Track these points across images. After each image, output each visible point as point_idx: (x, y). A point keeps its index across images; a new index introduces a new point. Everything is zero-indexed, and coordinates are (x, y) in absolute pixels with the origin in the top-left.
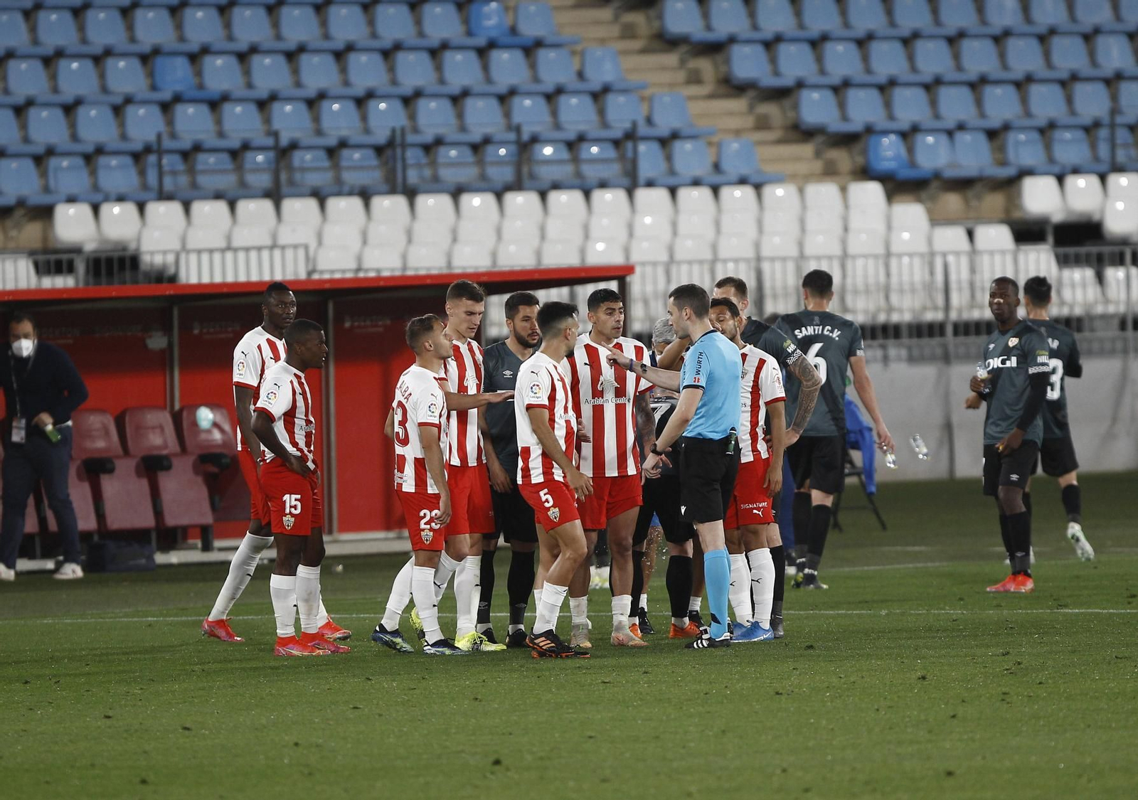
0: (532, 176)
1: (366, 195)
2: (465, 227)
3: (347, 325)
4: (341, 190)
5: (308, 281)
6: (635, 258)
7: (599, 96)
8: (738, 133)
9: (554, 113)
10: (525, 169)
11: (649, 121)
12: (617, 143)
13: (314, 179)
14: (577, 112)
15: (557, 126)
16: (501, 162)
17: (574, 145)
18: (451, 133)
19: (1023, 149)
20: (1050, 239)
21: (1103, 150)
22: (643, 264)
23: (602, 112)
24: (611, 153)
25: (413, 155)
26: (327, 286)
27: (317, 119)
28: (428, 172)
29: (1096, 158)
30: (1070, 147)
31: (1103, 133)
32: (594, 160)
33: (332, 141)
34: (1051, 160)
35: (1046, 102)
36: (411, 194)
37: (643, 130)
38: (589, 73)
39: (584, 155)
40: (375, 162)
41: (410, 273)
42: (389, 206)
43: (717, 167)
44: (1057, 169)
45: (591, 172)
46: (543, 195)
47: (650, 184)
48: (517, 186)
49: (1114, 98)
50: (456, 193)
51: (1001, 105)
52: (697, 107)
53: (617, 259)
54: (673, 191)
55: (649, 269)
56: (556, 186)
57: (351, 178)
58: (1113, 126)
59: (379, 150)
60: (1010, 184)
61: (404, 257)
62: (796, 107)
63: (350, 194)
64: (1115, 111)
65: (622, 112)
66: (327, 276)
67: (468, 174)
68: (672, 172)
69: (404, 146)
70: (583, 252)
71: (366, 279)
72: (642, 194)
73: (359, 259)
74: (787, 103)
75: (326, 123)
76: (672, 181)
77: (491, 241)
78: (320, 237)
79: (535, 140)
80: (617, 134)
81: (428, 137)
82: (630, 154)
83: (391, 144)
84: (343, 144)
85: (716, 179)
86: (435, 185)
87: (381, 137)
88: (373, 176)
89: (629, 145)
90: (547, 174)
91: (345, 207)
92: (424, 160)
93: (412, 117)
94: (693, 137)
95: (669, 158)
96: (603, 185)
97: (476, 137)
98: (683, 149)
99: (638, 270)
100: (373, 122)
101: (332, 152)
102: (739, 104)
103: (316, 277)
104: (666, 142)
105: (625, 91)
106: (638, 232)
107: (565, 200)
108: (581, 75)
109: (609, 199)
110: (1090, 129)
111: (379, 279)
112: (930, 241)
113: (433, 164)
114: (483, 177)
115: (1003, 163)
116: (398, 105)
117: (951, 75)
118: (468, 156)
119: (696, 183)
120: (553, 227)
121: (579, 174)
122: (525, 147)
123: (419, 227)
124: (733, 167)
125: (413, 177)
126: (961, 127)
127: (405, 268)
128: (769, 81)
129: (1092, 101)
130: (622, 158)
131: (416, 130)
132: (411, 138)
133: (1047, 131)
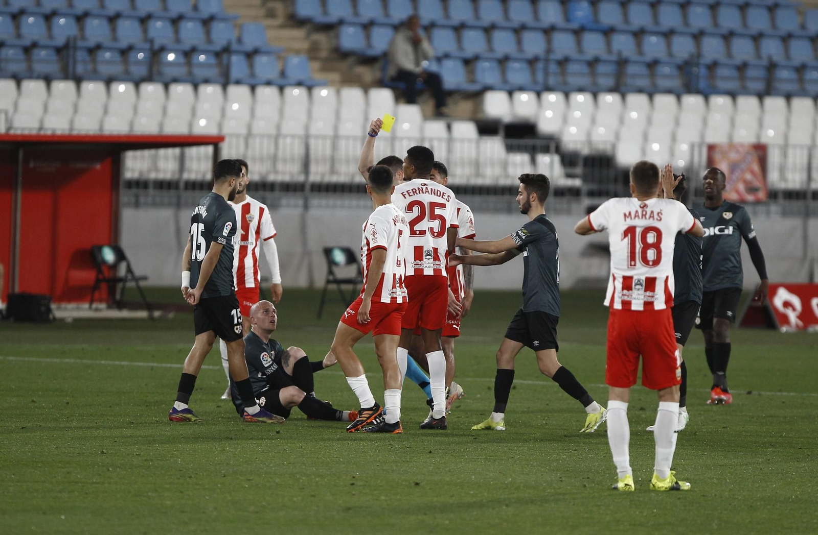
0: (160, 73)
1: (48, 80)
2: (114, 105)
3: (31, 165)
4: (31, 75)
5: (7, 135)
6: (226, 131)
7: (207, 22)
8: (298, 52)
9: (177, 32)
10: (155, 69)
11: (240, 40)
12: (217, 55)
13: (14, 67)
14: (191, 32)
15: (178, 40)
16: (138, 62)
17: (188, 54)
18: (107, 43)
19: (487, 73)
20: (502, 132)
21: (540, 76)
22: (231, 135)
23: (208, 33)
24: (213, 60)
25: (81, 55)
26: (19, 139)
27: (18, 27)
28: (90, 67)
29: (535, 82)
30: (518, 73)
31: (540, 65)
32: (201, 65)
33: (27, 42)
34: (505, 80)
35: (503, 43)
36: (78, 81)
37: (235, 46)
38: (202, 6)
39: (195, 61)
40: (54, 57)
41: (75, 133)
42: (63, 87)
43: (283, 74)
44: (508, 88)
45: (199, 73)
46: (166, 86)
47: (238, 82)
48: (149, 79)
49: (549, 42)
50: (109, 81)
51: (474, 42)
52: (271, 34)
53: (213, 131)
54: (253, 88)
55: (234, 140)
56: (176, 80)
57: (39, 68)
58: (547, 61)
59: (59, 50)
60: (477, 96)
61: (72, 122)
62: (337, 37)
63: (38, 77)
64: (549, 51)
65: (222, 34)
66: (19, 132)
67: (117, 69)
68: (252, 75)
69: (75, 48)
70: (191, 125)
71: (45, 136)
72: (233, 90)
73: (41, 122)
74: (332, 34)
75: (24, 30)
76: (253, 82)
77: (129, 115)
78: (16, 106)
79: (163, 50)
80: (218, 47)
81: (91, 43)
82: (225, 62)
83: (66, 46)
84: (35, 45)
85: (282, 82)
86: (94, 76)
87: (60, 41)
88: (53, 67)
89: (225, 57)
90: (169, 72)
91: (34, 87)
92: (88, 58)
93: (82, 29)
94: (268, 53)
95: (251, 66)
96: (207, 81)
97: (123, 44)
98: (261, 61)
99: (227, 140)
100: (56, 31)
101: (28, 50)
102: (299, 33)
103: (12, 132)
104: (250, 55)
105: (224, 20)
106: (228, 114)
107: (181, 90)
108: (195, 8)
109: (210, 91)
110: (532, 62)
111: (53, 136)
112: (422, 130)
113: (94, 61)
114: (127, 72)
115: (473, 81)
116: (72, 22)
117: (442, 21)
118: (117, 57)
119: (269, 83)
120: (172, 108)
121: (190, 73)
122: (156, 53)
123: (83, 103)
124: (294, 74)
125: (80, 69)
126: (447, 56)
127: (71, 129)
128: (320, 18)
129: (534, 44)
130: (220, 64)
131: (83, 38)
132: (80, 43)
133: (503, 61)
